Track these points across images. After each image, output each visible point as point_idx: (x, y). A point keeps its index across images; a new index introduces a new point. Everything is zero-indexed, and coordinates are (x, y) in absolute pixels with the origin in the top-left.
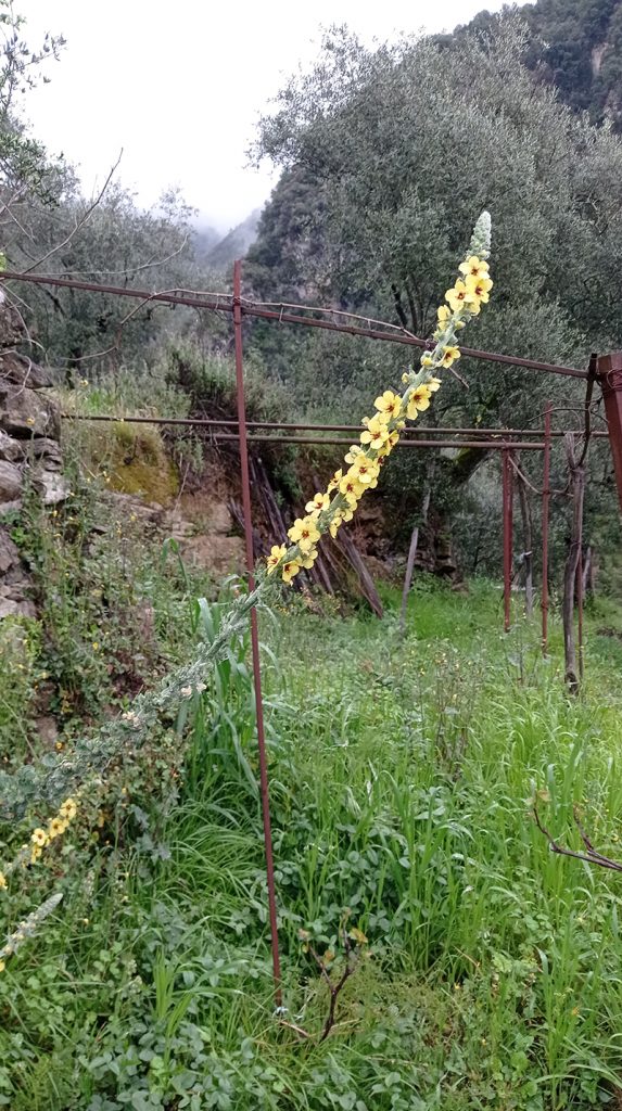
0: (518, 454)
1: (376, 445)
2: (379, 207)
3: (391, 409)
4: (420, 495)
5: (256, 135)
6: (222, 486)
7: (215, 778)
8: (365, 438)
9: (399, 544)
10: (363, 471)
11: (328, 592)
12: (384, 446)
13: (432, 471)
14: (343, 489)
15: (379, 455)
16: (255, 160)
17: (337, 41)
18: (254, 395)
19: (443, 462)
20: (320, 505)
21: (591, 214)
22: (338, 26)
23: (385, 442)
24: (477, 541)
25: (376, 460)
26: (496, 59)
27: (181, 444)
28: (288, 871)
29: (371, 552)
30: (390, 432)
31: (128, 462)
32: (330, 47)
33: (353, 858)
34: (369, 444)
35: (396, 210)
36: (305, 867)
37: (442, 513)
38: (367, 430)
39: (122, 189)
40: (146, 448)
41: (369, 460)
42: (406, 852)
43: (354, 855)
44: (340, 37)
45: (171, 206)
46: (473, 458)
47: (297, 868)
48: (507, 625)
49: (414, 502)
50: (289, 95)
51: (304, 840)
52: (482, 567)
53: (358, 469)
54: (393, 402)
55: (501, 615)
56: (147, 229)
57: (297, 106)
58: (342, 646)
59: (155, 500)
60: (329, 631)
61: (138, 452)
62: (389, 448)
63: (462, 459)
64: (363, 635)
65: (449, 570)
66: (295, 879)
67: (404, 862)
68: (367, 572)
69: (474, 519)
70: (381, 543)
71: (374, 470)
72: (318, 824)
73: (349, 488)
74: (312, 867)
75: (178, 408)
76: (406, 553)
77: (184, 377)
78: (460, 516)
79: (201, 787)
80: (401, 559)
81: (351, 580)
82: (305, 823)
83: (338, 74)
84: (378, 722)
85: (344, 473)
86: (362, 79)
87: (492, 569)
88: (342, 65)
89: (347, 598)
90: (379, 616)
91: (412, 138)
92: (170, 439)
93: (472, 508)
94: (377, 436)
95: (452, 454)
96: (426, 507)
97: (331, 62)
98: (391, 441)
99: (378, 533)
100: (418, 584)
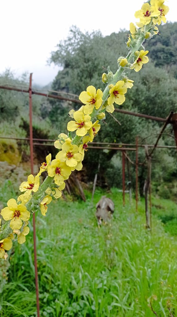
0: (127, 151)
1: (82, 133)
2: (86, 78)
3: (94, 101)
4: (97, 164)
5: (50, 56)
6: (36, 160)
7: (23, 271)
8: (71, 126)
9: (91, 179)
10: (70, 156)
11: (69, 194)
12: (88, 134)
13: (101, 156)
14: (51, 172)
15: (84, 142)
16: (49, 63)
17: (73, 29)
18: (47, 132)
19: (104, 154)
20: (32, 186)
21: (145, 84)
22: (74, 25)
23: (89, 131)
24: (113, 177)
25: (81, 146)
26: (119, 39)
27: (23, 146)
28: (49, 311)
29: (82, 180)
30: (93, 123)
31: (5, 152)
32: (71, 31)
33: (74, 306)
34: (74, 132)
35: (91, 79)
36: (55, 310)
37: (103, 169)
38: (73, 120)
39: (10, 71)
40: (11, 147)
41: (75, 146)
42: (94, 303)
43: (74, 304)
44: (75, 28)
45: (25, 77)
46: (113, 152)
47: (52, 311)
48: (124, 204)
49: (96, 165)
50: (60, 46)
51: (56, 297)
52: (115, 185)
53: (65, 154)
54: (95, 95)
55: (122, 201)
56: (17, 83)
57: (62, 49)
58: (73, 212)
59: (14, 164)
60: (69, 206)
61: (9, 148)
62: (93, 136)
63: (109, 153)
64: (80, 208)
65: (106, 187)
66: (51, 315)
67: (93, 308)
68: (81, 187)
69: (113, 170)
70: (86, 178)
71: (80, 155)
72: (61, 290)
73: (58, 171)
74: (58, 310)
75: (22, 135)
76: (93, 181)
77: (25, 126)
78: (109, 170)
79: (17, 275)
80: (91, 183)
81: (76, 190)
82: (57, 290)
83: (74, 39)
84: (84, 244)
85: (53, 158)
86: (81, 41)
87: (118, 186)
88: (75, 36)
89: (75, 195)
90: (85, 201)
91: (95, 59)
92: (19, 144)
93: (112, 167)
94: (82, 125)
95: (106, 151)
96: (99, 167)
97: (72, 35)
98: (94, 130)
99: (85, 175)
100: (97, 191)
